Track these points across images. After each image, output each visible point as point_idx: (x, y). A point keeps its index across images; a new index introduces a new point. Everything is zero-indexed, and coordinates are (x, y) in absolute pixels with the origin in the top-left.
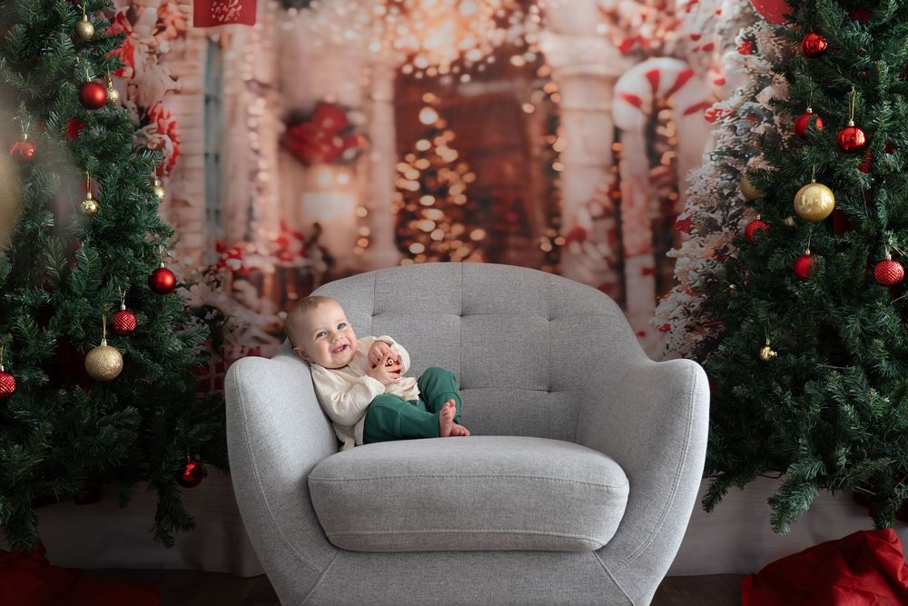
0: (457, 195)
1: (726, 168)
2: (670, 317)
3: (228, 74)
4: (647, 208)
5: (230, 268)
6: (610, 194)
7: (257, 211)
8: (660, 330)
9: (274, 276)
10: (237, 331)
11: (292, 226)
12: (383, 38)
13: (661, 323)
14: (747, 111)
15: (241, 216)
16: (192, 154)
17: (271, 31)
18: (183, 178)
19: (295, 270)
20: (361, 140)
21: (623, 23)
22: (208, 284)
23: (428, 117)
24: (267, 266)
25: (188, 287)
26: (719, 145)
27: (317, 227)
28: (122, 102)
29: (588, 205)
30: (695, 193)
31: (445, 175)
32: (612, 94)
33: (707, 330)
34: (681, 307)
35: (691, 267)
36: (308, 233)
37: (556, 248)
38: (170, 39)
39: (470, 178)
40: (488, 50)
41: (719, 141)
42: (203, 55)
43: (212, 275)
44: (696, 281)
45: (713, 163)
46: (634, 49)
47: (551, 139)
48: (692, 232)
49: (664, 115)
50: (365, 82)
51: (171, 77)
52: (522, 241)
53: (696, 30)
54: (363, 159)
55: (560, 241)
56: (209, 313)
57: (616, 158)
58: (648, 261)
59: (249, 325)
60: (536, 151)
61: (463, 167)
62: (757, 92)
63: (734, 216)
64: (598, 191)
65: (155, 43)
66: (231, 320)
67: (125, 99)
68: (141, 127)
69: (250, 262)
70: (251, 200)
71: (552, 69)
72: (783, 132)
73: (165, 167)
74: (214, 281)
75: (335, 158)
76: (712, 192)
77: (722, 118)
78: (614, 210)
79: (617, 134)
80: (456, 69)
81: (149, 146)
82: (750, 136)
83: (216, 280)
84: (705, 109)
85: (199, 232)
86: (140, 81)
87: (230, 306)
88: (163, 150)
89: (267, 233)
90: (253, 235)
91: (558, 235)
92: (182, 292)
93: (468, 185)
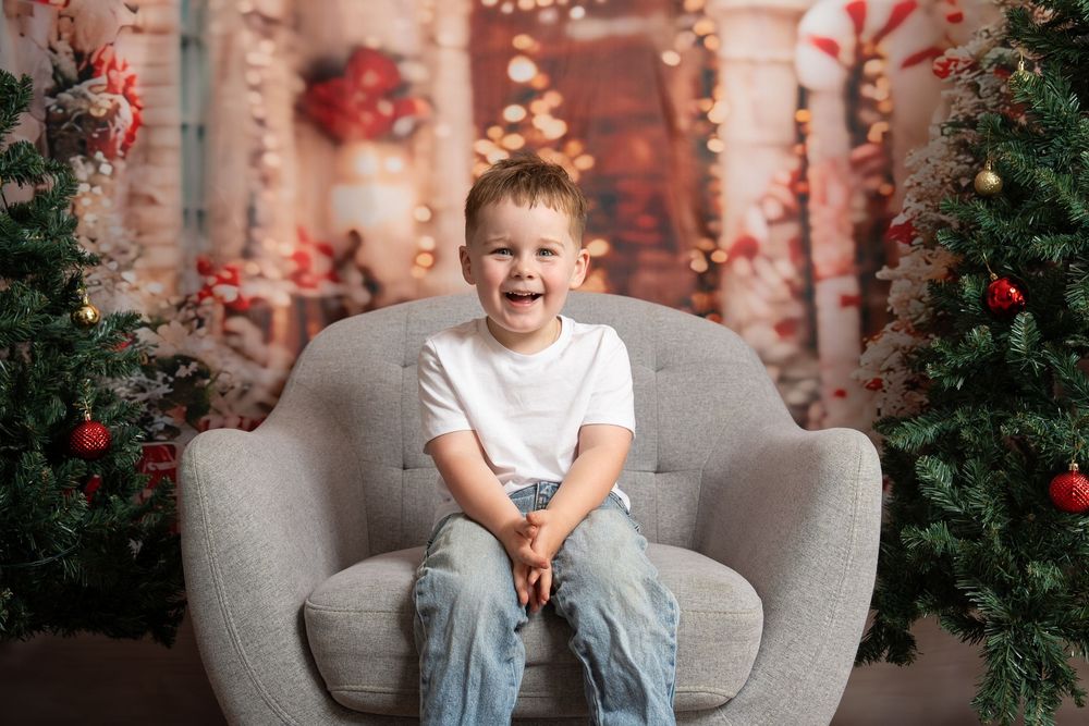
1: (963, 146)
2: (884, 367)
4: (848, 208)
5: (221, 299)
6: (792, 186)
7: (262, 214)
8: (868, 387)
9: (290, 310)
10: (232, 395)
11: (315, 235)
13: (870, 377)
14: (995, 61)
15: (238, 220)
16: (162, 126)
18: (147, 161)
19: (323, 301)
20: (421, 105)
22: (184, 323)
23: (522, 71)
24: (279, 296)
25: (154, 328)
26: (954, 113)
27: (355, 237)
28: (49, 42)
29: (760, 203)
30: (919, 184)
32: (795, 38)
34: (898, 354)
35: (914, 293)
36: (341, 245)
37: (714, 267)
39: (586, 162)
41: (953, 107)
43: (190, 310)
44: (919, 316)
45: (945, 139)
47: (705, 105)
48: (914, 243)
49: (872, 67)
50: (426, 16)
51: (127, 6)
52: (662, 257)
54: (424, 134)
55: (718, 257)
56: (182, 367)
57: (801, 133)
58: (850, 286)
59: (250, 385)
60: (683, 123)
61: (574, 146)
64: (775, 182)
66: (223, 377)
67: (54, 39)
68: (79, 82)
69: (251, 290)
70: (252, 196)
73: (119, 144)
74: (193, 319)
75: (382, 132)
76: (943, 183)
77: (957, 73)
78: (798, 210)
79: (803, 97)
81: (94, 112)
82: (999, 98)
83: (197, 317)
84: (934, 58)
85: (173, 244)
86: (78, 11)
87: (222, 356)
88: (117, 118)
89: (279, 245)
90: (255, 248)
91: (716, 248)
92: (143, 334)
93: (583, 174)
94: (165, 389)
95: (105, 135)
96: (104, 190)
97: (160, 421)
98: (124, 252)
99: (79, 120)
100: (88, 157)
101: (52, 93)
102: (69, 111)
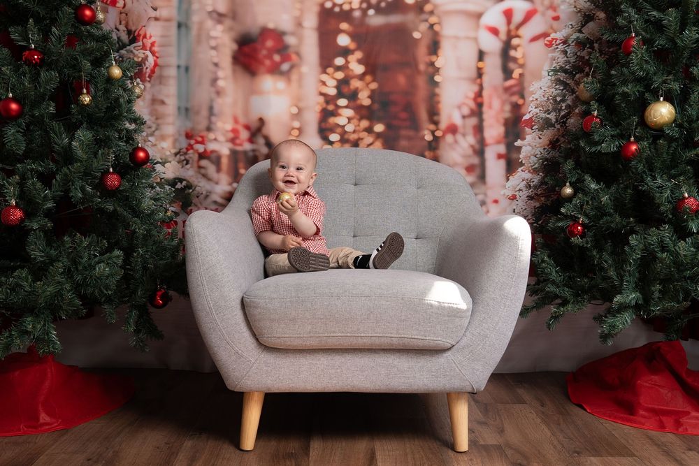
0: (364, 99)
1: (558, 81)
2: (517, 189)
3: (195, 6)
4: (502, 110)
5: (197, 151)
6: (475, 99)
7: (216, 109)
8: (509, 198)
9: (229, 157)
10: (202, 197)
11: (242, 120)
13: (510, 193)
14: (575, 39)
15: (204, 113)
16: (168, 66)
18: (160, 83)
19: (245, 153)
20: (294, 57)
22: (179, 162)
23: (344, 40)
24: (224, 150)
25: (163, 164)
26: (555, 65)
27: (262, 121)
28: (116, 26)
29: (459, 107)
30: (537, 99)
31: (356, 84)
32: (478, 26)
33: (543, 199)
34: (524, 182)
35: (532, 153)
36: (254, 125)
37: (436, 139)
39: (374, 86)
41: (554, 62)
43: (182, 156)
44: (535, 164)
45: (550, 77)
47: (433, 58)
48: (533, 128)
49: (515, 41)
50: (297, 13)
51: (152, 7)
52: (411, 133)
54: (295, 71)
55: (438, 133)
56: (179, 183)
57: (480, 74)
58: (502, 149)
59: (210, 192)
60: (422, 67)
61: (368, 78)
62: (583, 26)
63: (563, 117)
64: (467, 97)
66: (197, 189)
67: (118, 24)
68: (129, 45)
69: (212, 146)
70: (212, 101)
71: (435, 6)
72: (601, 55)
73: (147, 75)
74: (183, 161)
75: (275, 70)
76: (548, 99)
77: (556, 45)
78: (477, 111)
79: (481, 55)
80: (364, 5)
81: (136, 59)
82: (577, 58)
83: (185, 159)
84: (545, 38)
85: (173, 124)
86: (129, 10)
87: (197, 178)
88: (146, 62)
89: (224, 125)
90: (213, 126)
91: (438, 129)
92: (158, 167)
93: (373, 91)
95: (141, 71)
98: (150, 128)
102: (125, 59)
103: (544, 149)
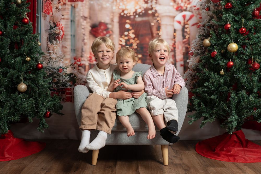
0: (135, 46)
1: (202, 39)
2: (187, 77)
3: (77, 14)
4: (182, 49)
5: (78, 64)
6: (173, 46)
7: (84, 50)
9: (88, 66)
10: (79, 80)
12: (116, 6)
13: (185, 78)
14: (207, 25)
15: (80, 51)
16: (68, 35)
17: (88, 3)
18: (65, 41)
19: (94, 64)
20: (111, 32)
21: (177, 2)
22: (72, 68)
23: (128, 26)
24: (87, 64)
25: (66, 68)
26: (200, 34)
30: (194, 46)
31: (132, 41)
32: (174, 21)
33: (196, 80)
34: (190, 74)
35: (193, 64)
38: (62, 5)
39: (138, 42)
40: (143, 9)
42: (70, 9)
43: (73, 66)
44: (194, 68)
45: (199, 38)
46: (179, 9)
47: (158, 32)
48: (193, 56)
49: (186, 26)
50: (112, 17)
51: (62, 15)
53: (195, 5)
54: (111, 36)
56: (72, 75)
57: (174, 37)
58: (182, 63)
59: (82, 78)
60: (155, 35)
61: (136, 39)
62: (210, 20)
63: (203, 52)
65: (58, 6)
66: (78, 77)
67: (50, 20)
68: (54, 28)
69: (83, 62)
70: (82, 47)
71: (159, 14)
73: (60, 38)
76: (198, 46)
77: (201, 27)
78: (174, 50)
79: (175, 31)
80: (135, 14)
81: (56, 33)
83: (74, 67)
84: (197, 25)
85: (69, 55)
86: (54, 16)
87: (78, 73)
88: (60, 34)
89: (87, 55)
90: (83, 56)
92: (65, 70)
93: (138, 44)
94: (69, 79)
95: (58, 36)
96: (58, 45)
97: (68, 84)
98: (62, 56)
99: (54, 34)
100: (55, 40)
101: (50, 30)
103: (197, 63)
